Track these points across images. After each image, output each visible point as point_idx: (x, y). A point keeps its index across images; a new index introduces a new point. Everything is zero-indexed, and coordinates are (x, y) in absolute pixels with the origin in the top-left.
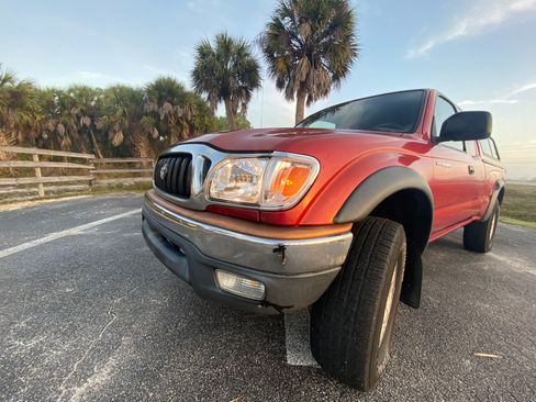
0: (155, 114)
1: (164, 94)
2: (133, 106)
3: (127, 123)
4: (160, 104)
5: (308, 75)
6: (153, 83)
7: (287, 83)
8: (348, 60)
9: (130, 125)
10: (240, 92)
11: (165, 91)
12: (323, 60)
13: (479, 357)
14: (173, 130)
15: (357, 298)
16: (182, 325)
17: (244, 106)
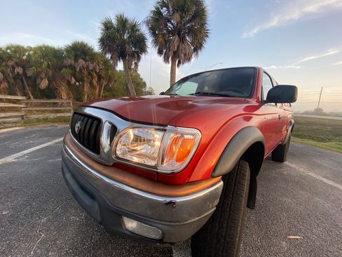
0: (72, 67)
1: (79, 53)
2: (55, 60)
3: (50, 73)
4: (76, 60)
5: (178, 47)
6: (71, 45)
7: (164, 51)
8: (203, 39)
9: (53, 74)
10: (134, 55)
11: (79, 51)
12: (187, 38)
13: (290, 239)
14: (85, 79)
15: (225, 225)
16: (96, 237)
17: (136, 64)
